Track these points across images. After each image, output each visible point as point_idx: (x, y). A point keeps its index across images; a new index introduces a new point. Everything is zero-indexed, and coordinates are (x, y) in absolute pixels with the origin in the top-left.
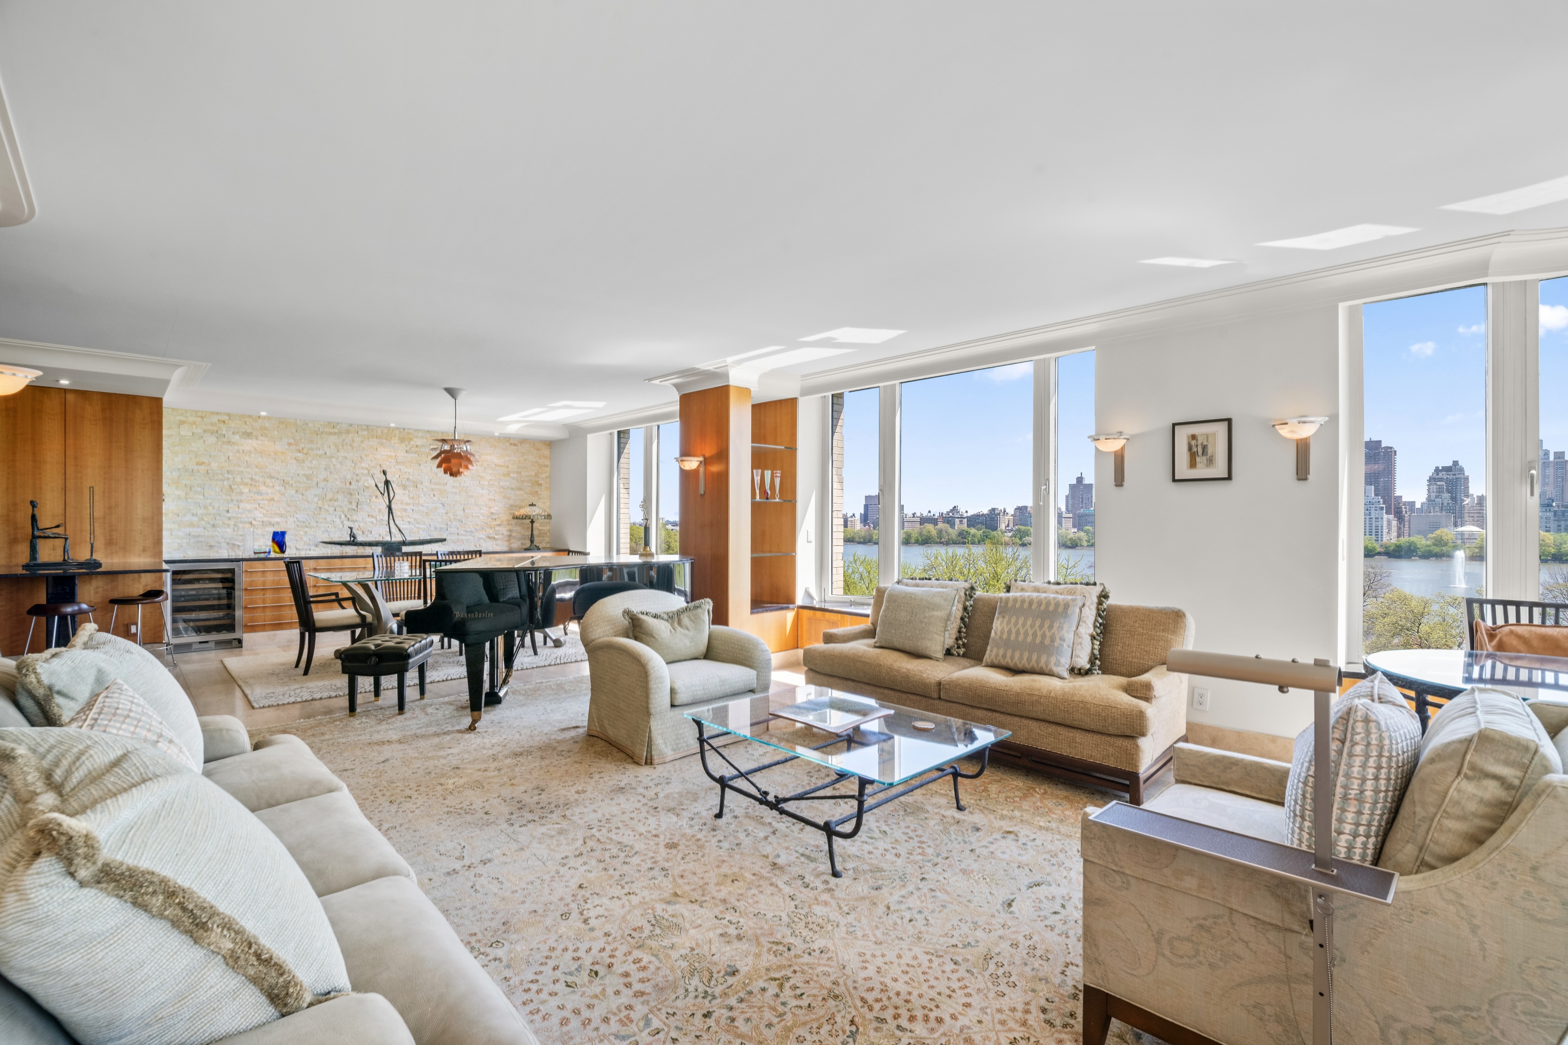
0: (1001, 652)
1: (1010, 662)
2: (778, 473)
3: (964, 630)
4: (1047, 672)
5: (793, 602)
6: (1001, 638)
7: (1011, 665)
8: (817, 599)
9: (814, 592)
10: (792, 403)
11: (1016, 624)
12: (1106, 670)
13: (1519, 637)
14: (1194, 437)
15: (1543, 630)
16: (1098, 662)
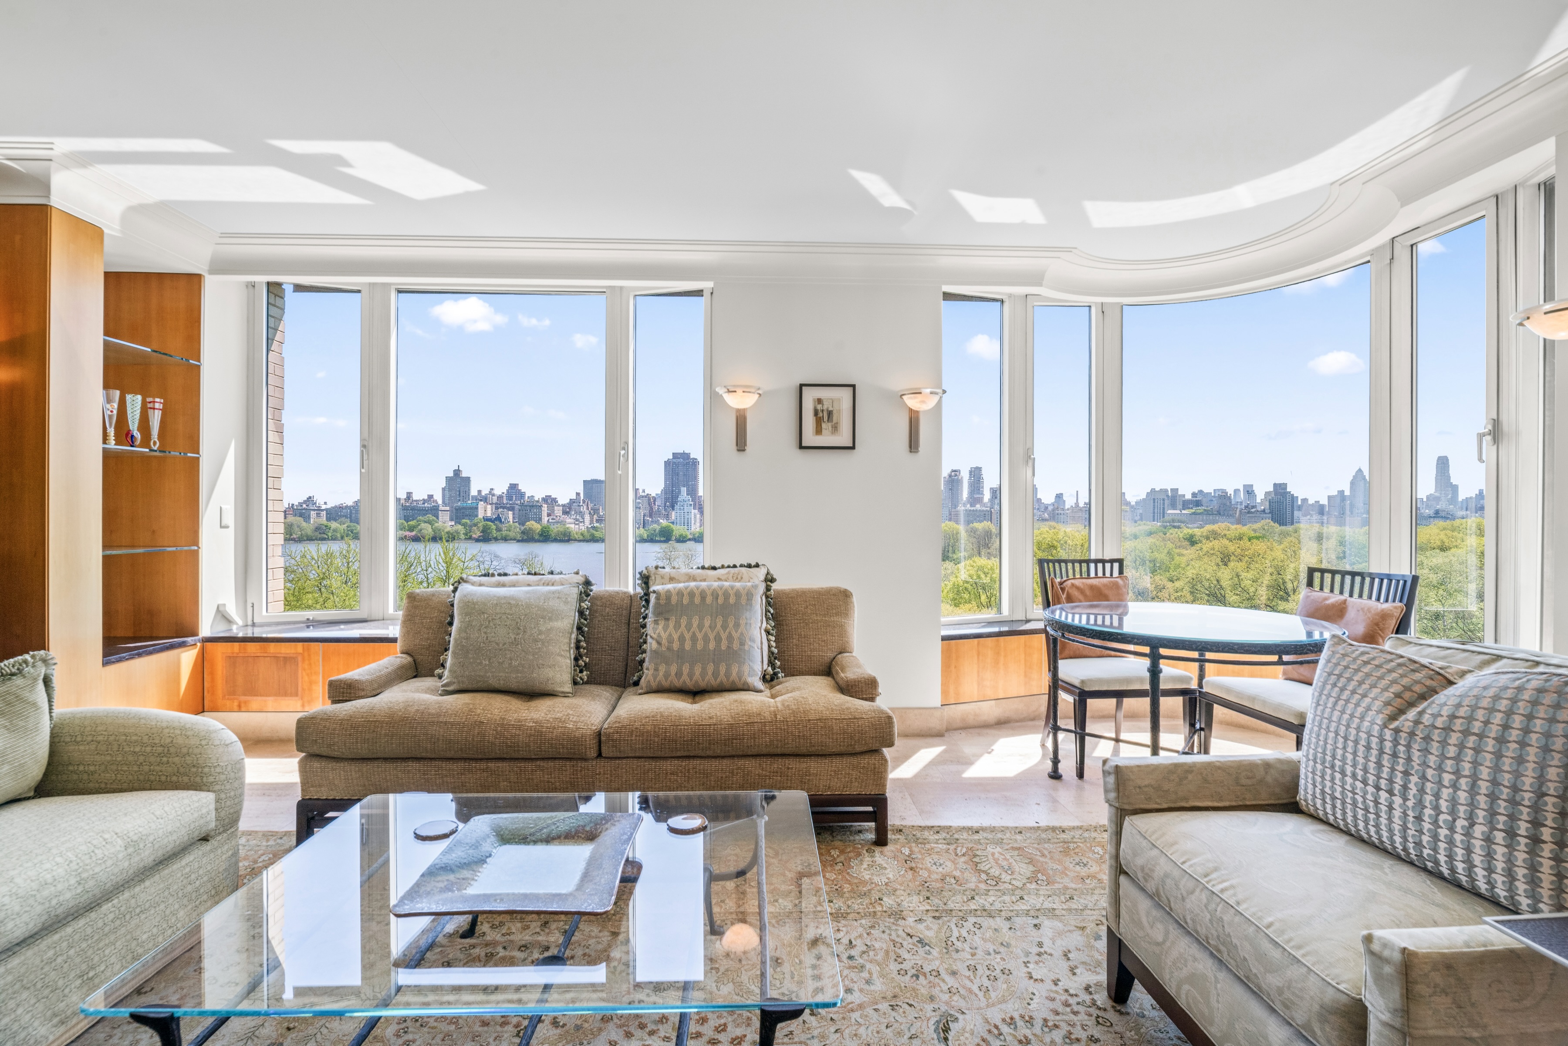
0: (674, 669)
1: (688, 681)
2: (159, 403)
3: (583, 644)
4: (741, 686)
5: (194, 633)
6: (669, 649)
7: (690, 684)
8: (240, 623)
9: (232, 610)
10: (193, 281)
11: (689, 626)
12: (791, 672)
13: (1078, 588)
14: (820, 401)
15: (1089, 581)
16: (778, 663)
